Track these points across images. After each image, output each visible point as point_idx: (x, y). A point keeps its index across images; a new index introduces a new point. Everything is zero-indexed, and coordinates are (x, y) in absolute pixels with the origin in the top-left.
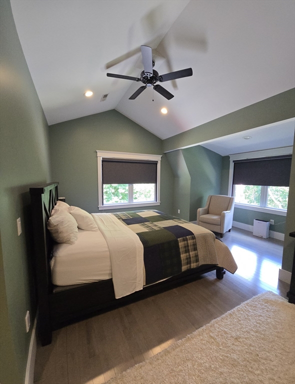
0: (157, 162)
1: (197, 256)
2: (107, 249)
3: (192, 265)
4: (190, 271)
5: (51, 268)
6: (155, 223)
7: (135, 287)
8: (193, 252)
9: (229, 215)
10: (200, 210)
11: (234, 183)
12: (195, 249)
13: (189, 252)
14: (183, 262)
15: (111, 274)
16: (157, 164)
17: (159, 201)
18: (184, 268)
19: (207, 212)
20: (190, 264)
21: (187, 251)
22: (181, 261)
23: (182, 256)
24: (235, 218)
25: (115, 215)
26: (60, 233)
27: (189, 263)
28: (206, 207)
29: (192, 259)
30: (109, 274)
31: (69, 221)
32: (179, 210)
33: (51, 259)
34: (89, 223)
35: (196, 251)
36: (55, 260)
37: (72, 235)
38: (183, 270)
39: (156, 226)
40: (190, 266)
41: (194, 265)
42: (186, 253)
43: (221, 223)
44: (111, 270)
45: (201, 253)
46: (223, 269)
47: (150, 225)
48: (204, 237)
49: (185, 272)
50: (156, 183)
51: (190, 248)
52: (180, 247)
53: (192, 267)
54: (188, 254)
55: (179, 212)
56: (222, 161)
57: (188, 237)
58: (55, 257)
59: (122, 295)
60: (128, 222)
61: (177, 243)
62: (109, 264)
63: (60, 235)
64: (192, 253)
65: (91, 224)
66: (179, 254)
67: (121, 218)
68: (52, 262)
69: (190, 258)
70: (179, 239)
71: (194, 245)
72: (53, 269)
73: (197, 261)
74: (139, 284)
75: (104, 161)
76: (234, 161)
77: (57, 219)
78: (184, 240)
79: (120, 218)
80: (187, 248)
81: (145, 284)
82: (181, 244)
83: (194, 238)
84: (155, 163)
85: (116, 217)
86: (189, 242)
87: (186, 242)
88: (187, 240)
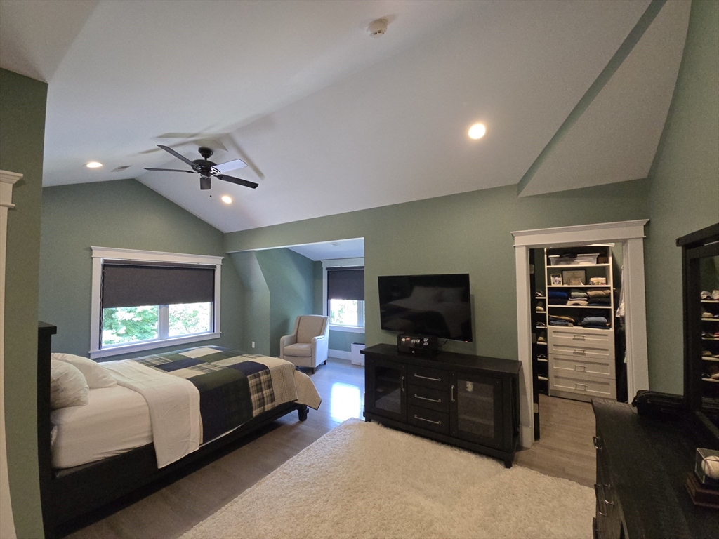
0: (215, 267)
1: (272, 395)
2: (144, 403)
3: (266, 406)
4: (264, 415)
5: (52, 442)
6: (215, 363)
7: (188, 448)
8: (268, 391)
9: (322, 341)
10: (284, 338)
11: (329, 298)
12: (270, 386)
13: (262, 391)
14: (254, 405)
15: (152, 437)
16: (214, 271)
17: (218, 330)
18: (256, 412)
19: (295, 340)
20: (264, 405)
21: (259, 390)
22: (251, 404)
23: (252, 397)
24: (332, 345)
25: (137, 361)
26: (63, 391)
27: (262, 404)
28: (292, 334)
29: (266, 399)
30: (148, 437)
31: (75, 373)
32: (253, 343)
33: (52, 429)
34: (101, 376)
35: (271, 389)
36: (58, 430)
37: (82, 392)
38: (254, 415)
39: (216, 366)
40: (264, 409)
41: (268, 407)
42: (258, 392)
43: (311, 354)
44: (152, 430)
45: (277, 390)
46: (305, 406)
47: (206, 366)
48: (281, 370)
49: (256, 417)
50: (213, 301)
51: (263, 386)
52: (250, 386)
53: (266, 410)
54: (260, 394)
55: (253, 346)
56: (312, 268)
57: (260, 372)
58: (58, 425)
59: (168, 462)
60: (167, 367)
61: (246, 382)
62: (147, 423)
63: (62, 395)
64: (266, 392)
65: (105, 377)
66: (249, 395)
67: (152, 364)
68: (54, 433)
69: (263, 398)
70: (248, 377)
71: (268, 381)
72: (55, 443)
73: (273, 400)
74: (194, 443)
75: (107, 265)
76: (327, 269)
77: (57, 370)
78: (255, 377)
79: (150, 365)
80: (259, 387)
81: (202, 442)
82: (251, 382)
83: (268, 372)
84: (212, 269)
85: (143, 363)
86: (262, 378)
87: (258, 379)
88: (259, 376)
